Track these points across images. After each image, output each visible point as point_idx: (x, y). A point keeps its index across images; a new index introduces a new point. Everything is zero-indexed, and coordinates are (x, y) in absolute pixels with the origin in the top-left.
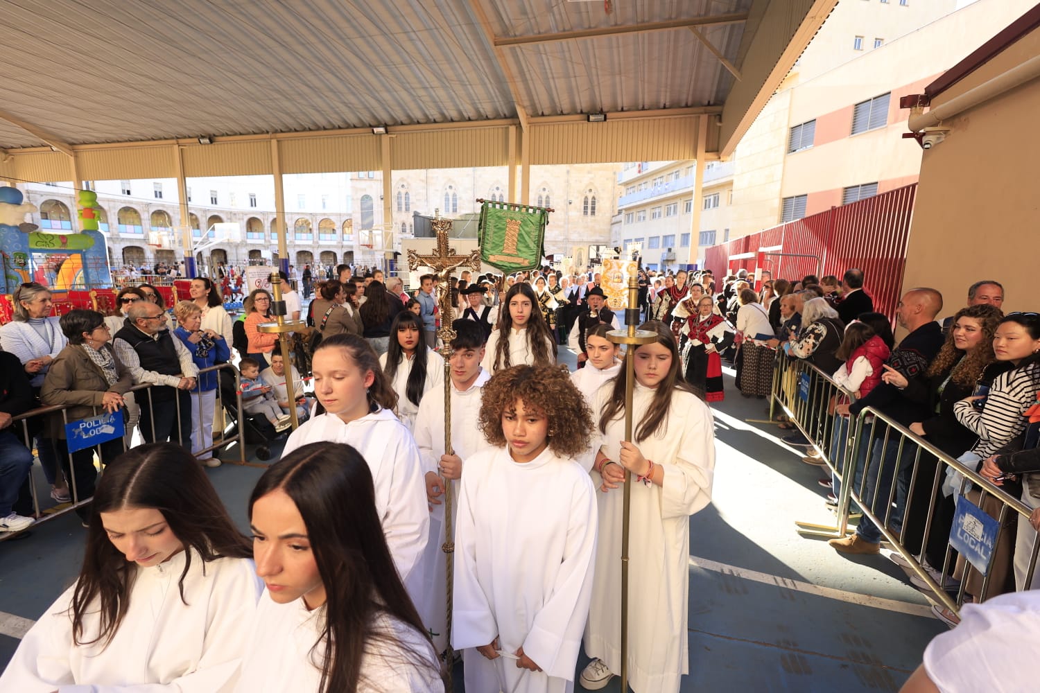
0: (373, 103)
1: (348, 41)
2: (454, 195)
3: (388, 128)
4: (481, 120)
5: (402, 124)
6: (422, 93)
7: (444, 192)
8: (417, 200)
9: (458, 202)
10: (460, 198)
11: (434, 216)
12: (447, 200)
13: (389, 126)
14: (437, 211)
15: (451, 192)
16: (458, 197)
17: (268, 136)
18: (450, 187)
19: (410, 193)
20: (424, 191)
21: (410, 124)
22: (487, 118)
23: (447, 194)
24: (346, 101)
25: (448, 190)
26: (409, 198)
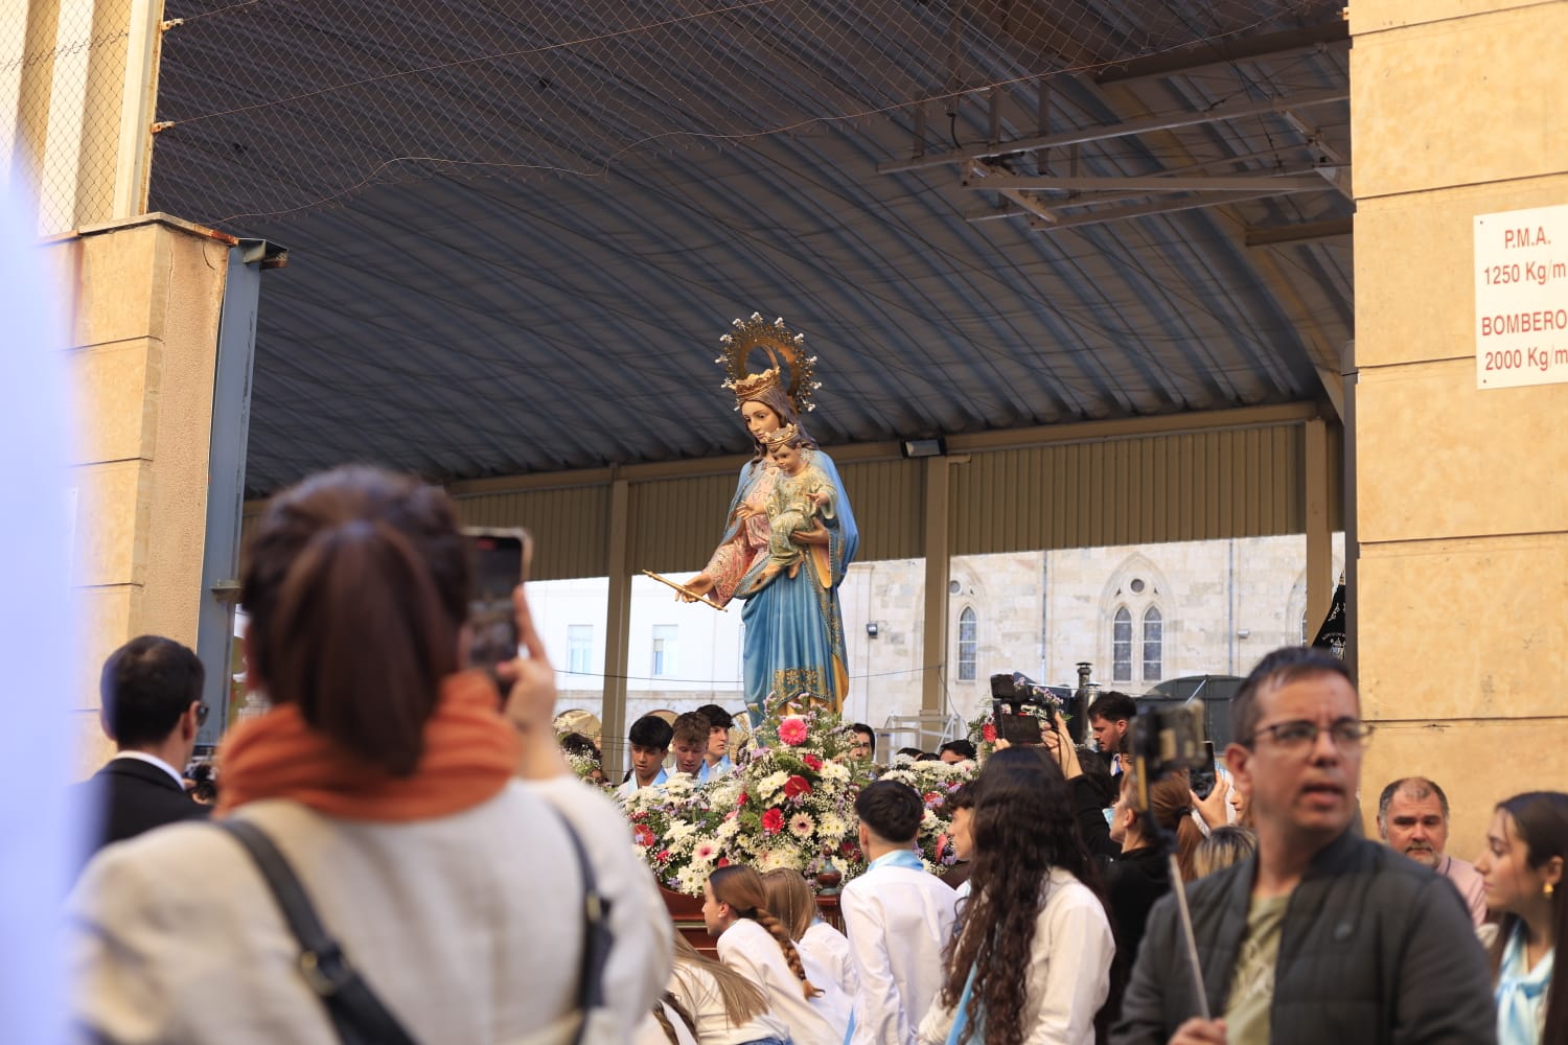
0: (919, 386)
1: (902, 285)
2: (1152, 613)
3: (949, 439)
4: (1222, 409)
5: (989, 426)
6: (1061, 362)
7: (1113, 606)
8: (1007, 636)
9: (1167, 639)
10: (1176, 625)
11: (1074, 686)
12: (1122, 632)
13: (953, 433)
14: (1084, 670)
15: (1137, 605)
16: (1165, 622)
17: (605, 473)
18: (1137, 585)
19: (980, 614)
20: (1033, 602)
21: (1009, 427)
22: (1240, 402)
23: (1123, 613)
24: (848, 388)
25: (1130, 598)
26: (973, 628)
